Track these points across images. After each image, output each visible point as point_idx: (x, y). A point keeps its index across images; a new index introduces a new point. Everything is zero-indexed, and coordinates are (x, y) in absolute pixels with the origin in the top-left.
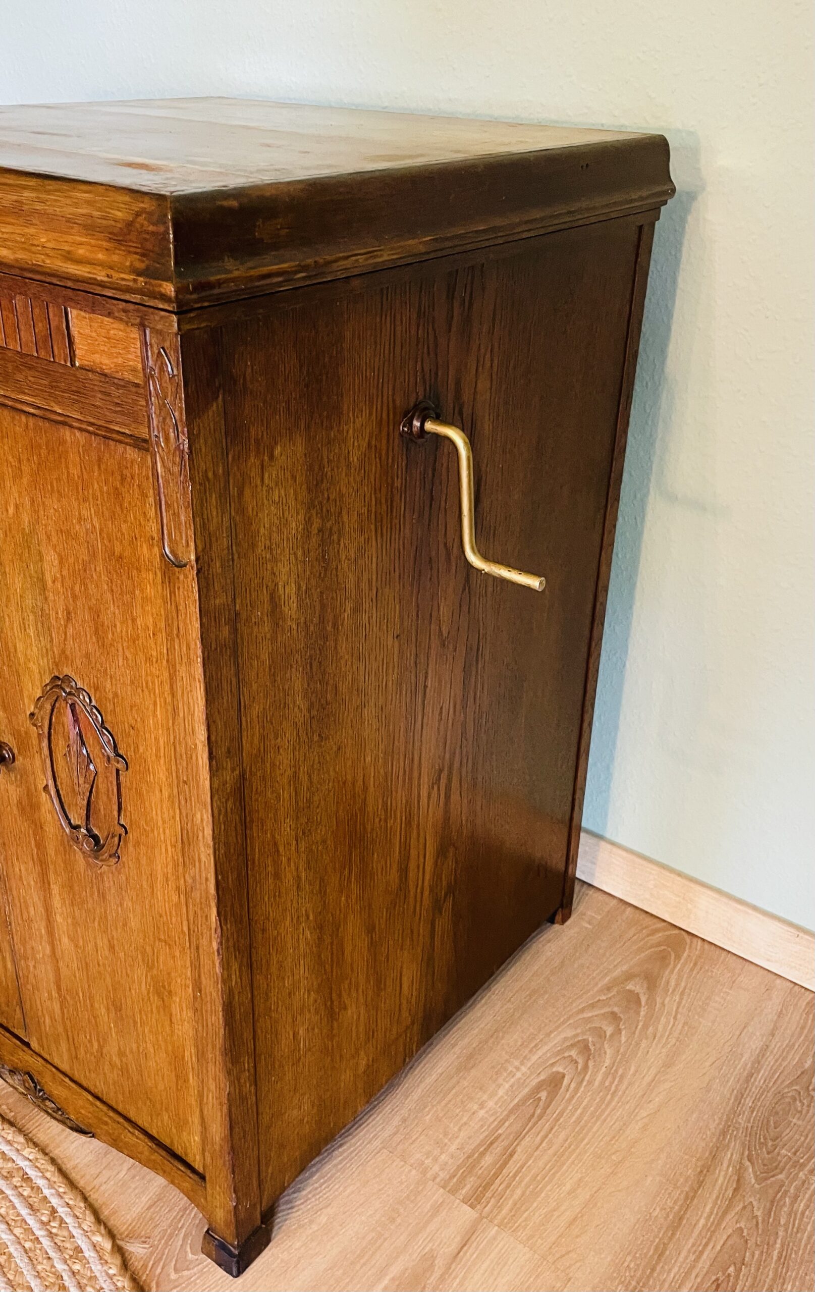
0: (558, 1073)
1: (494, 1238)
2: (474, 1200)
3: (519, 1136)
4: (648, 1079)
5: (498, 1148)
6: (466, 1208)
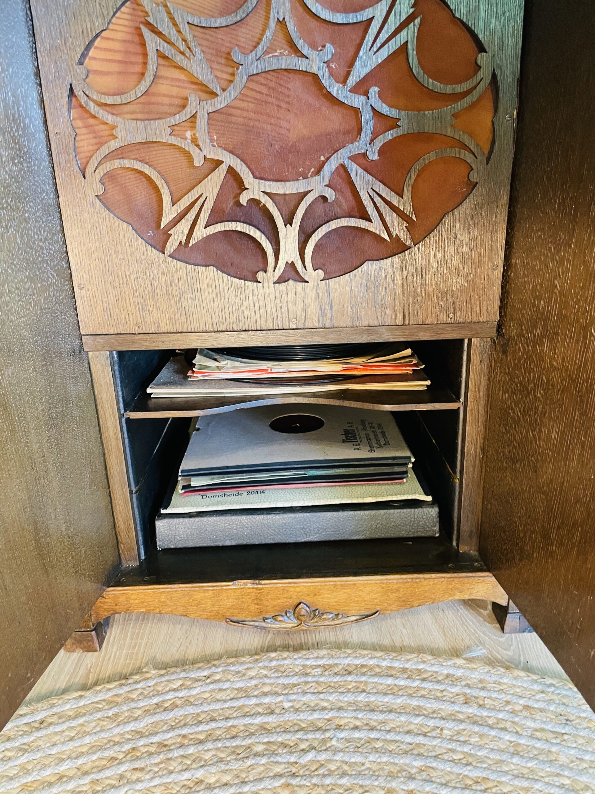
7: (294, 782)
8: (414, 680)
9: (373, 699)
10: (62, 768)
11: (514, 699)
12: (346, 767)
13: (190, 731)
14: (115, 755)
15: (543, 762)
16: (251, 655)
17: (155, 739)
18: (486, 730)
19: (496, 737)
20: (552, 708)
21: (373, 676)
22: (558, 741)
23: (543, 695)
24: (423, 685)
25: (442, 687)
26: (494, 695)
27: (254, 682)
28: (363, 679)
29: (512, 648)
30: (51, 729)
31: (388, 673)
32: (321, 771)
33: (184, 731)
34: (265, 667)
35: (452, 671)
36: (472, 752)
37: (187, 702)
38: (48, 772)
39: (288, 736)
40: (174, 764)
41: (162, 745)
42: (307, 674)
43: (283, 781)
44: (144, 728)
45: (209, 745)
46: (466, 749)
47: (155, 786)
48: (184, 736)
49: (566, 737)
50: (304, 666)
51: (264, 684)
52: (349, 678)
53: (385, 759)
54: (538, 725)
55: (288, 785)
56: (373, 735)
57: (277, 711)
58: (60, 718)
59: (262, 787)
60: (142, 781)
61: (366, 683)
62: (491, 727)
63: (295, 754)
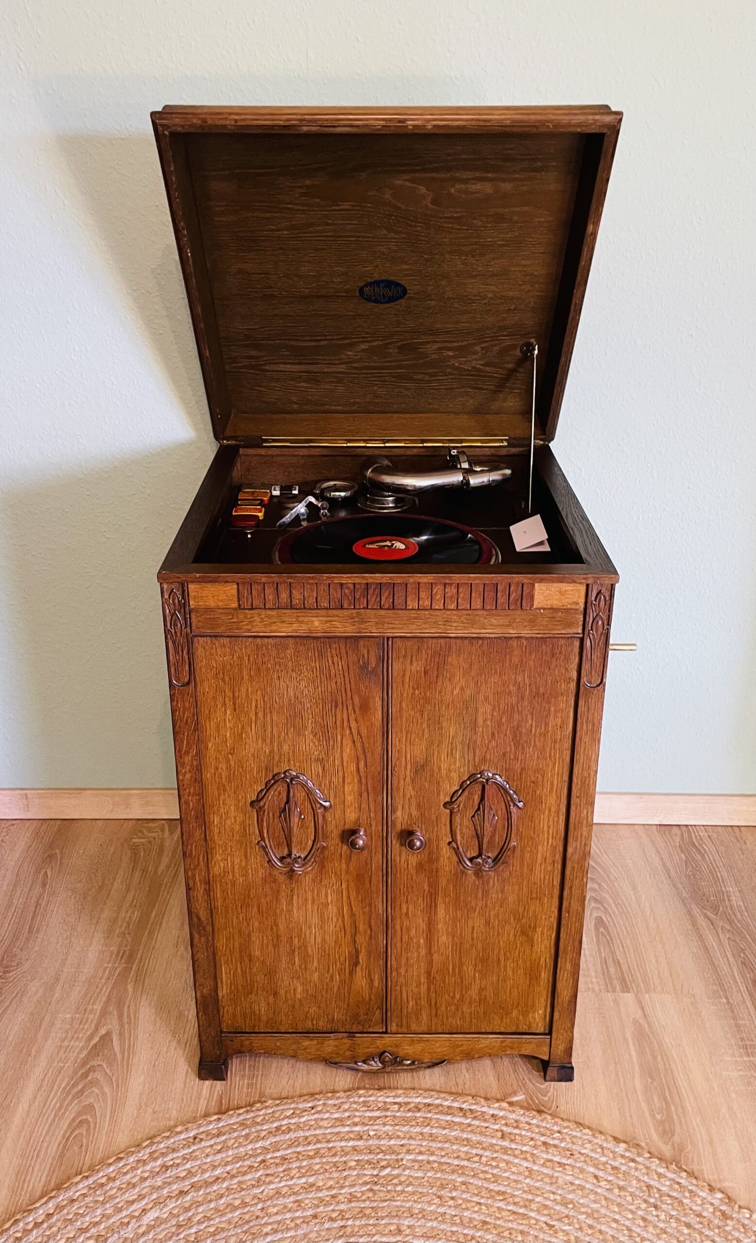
0: (596, 918)
1: (650, 998)
2: (626, 989)
3: (613, 953)
4: (633, 898)
5: (610, 962)
6: (626, 995)
7: (376, 1188)
8: (467, 1118)
9: (434, 1131)
10: (218, 1172)
11: (537, 1137)
12: (411, 1179)
13: (303, 1149)
14: (251, 1164)
15: (546, 1183)
16: (345, 1091)
17: (278, 1154)
18: (511, 1158)
19: (517, 1164)
20: (563, 1145)
21: (436, 1113)
22: (560, 1169)
23: (558, 1135)
24: (472, 1123)
25: (486, 1125)
26: (524, 1133)
27: (347, 1114)
28: (429, 1115)
29: (549, 1094)
30: (203, 1144)
31: (449, 1111)
32: (394, 1182)
33: (298, 1149)
34: (355, 1103)
35: (496, 1112)
36: (499, 1173)
37: (299, 1127)
38: (207, 1175)
39: (372, 1156)
40: (294, 1172)
41: (284, 1159)
42: (387, 1110)
43: (368, 1187)
44: (269, 1145)
45: (317, 1160)
46: (495, 1171)
47: (283, 1187)
48: (299, 1153)
49: (567, 1167)
50: (385, 1102)
51: (355, 1116)
52: (418, 1115)
53: (438, 1175)
54: (550, 1157)
55: (372, 1190)
56: (432, 1158)
57: (364, 1137)
58: (207, 1135)
59: (354, 1190)
60: (273, 1183)
61: (431, 1119)
62: (516, 1156)
63: (377, 1170)
